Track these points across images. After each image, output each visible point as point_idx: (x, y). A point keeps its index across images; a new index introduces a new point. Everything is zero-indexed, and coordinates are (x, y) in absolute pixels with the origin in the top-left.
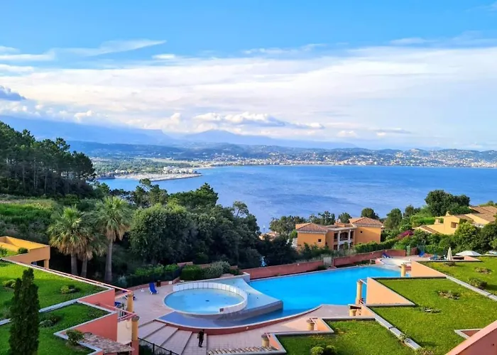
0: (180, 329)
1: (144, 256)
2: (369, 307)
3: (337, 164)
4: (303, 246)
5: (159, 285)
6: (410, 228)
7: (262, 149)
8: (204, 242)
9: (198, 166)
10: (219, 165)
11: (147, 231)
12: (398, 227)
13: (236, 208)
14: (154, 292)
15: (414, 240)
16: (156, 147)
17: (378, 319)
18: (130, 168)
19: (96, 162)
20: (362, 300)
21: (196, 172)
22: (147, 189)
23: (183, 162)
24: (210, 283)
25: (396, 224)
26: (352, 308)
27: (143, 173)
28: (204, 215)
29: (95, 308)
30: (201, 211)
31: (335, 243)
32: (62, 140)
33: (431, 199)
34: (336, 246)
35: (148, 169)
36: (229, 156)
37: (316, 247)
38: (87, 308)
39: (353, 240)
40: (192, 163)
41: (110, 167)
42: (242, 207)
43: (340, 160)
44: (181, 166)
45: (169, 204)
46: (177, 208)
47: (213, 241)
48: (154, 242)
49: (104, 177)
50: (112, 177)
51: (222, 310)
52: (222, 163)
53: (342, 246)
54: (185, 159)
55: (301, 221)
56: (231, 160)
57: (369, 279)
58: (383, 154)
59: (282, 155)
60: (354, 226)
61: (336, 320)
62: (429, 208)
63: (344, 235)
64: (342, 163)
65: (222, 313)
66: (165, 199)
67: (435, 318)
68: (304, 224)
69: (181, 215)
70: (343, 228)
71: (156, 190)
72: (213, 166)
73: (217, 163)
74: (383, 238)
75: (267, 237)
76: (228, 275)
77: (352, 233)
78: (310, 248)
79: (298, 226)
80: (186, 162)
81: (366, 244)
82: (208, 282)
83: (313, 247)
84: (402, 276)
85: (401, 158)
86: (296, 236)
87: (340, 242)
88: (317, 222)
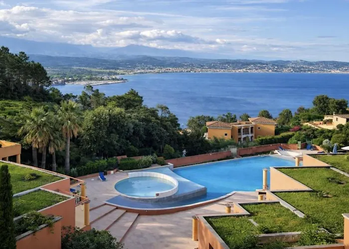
0: (128, 211)
1: (94, 150)
2: (273, 192)
3: (237, 71)
4: (213, 139)
5: (106, 174)
6: (299, 124)
7: (176, 60)
8: (138, 139)
9: (124, 74)
10: (141, 73)
11: (95, 130)
12: (289, 123)
13: (159, 109)
14: (104, 179)
15: (303, 136)
16: (87, 59)
17: (282, 203)
18: (75, 76)
19: (49, 71)
20: (268, 186)
21: (122, 79)
22: (90, 93)
23: (111, 70)
24: (143, 172)
25: (287, 121)
26: (260, 193)
27: (84, 80)
28: (135, 114)
29: (56, 194)
30: (133, 112)
31: (239, 137)
32: (23, 53)
33: (317, 102)
34: (240, 139)
35: (87, 77)
36: (149, 66)
37: (223, 140)
38: (49, 194)
39: (253, 135)
40: (118, 71)
41: (60, 76)
42: (165, 108)
43: (241, 68)
44: (109, 74)
45: (110, 106)
46: (117, 110)
47: (145, 137)
48: (101, 138)
49: (57, 84)
50: (63, 84)
51: (157, 195)
52: (143, 71)
53: (245, 139)
54: (113, 68)
55: (211, 120)
56: (151, 69)
57: (272, 168)
58: (276, 64)
59: (192, 65)
60: (253, 123)
61: (250, 204)
62: (316, 109)
63: (246, 130)
64: (241, 70)
65: (158, 197)
66: (105, 102)
67: (328, 202)
68: (214, 122)
69: (121, 116)
70: (243, 125)
71: (97, 94)
72: (135, 73)
73: (139, 71)
74: (277, 132)
75: (185, 133)
76: (156, 165)
77: (252, 128)
78: (219, 140)
79: (208, 123)
80: (113, 71)
81: (264, 138)
82: (142, 171)
83: (221, 140)
84: (296, 165)
85: (292, 67)
86: (207, 131)
87: (243, 136)
88: (224, 120)
